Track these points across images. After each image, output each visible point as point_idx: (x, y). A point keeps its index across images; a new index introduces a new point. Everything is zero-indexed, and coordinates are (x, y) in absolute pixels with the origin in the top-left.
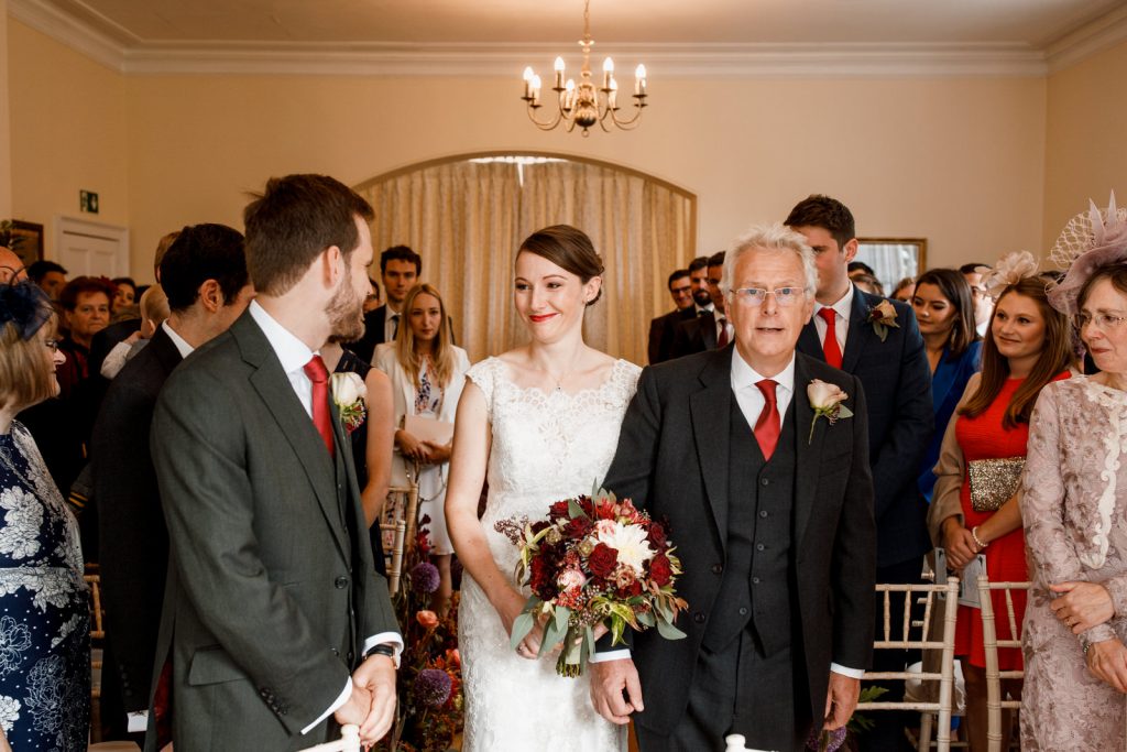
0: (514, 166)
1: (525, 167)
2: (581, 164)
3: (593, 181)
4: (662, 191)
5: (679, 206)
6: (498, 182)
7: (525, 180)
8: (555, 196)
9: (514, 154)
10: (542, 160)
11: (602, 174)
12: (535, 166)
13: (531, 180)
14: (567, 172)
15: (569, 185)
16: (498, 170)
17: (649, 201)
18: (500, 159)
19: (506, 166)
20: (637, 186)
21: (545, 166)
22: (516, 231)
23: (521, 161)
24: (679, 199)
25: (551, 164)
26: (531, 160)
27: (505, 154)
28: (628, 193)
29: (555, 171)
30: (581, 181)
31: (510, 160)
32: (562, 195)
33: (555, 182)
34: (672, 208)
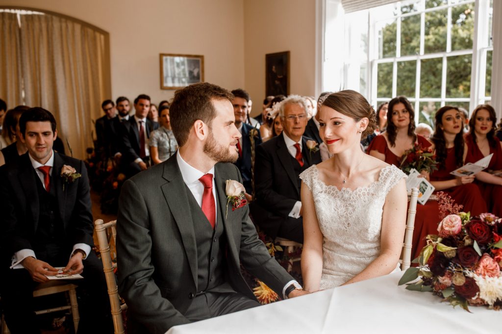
0: (15, 15)
1: (21, 16)
2: (49, 16)
3: (56, 24)
4: (90, 31)
5: (98, 38)
6: (7, 22)
7: (21, 22)
8: (37, 31)
9: (15, 8)
10: (30, 13)
11: (60, 21)
12: (27, 16)
13: (25, 22)
14: (43, 19)
15: (44, 25)
16: (7, 17)
17: (84, 35)
18: (7, 11)
19: (10, 14)
20: (78, 27)
21: (32, 16)
22: (19, 46)
23: (19, 13)
24: (98, 34)
25: (35, 15)
26: (24, 12)
27: (10, 8)
28: (73, 30)
29: (36, 18)
30: (50, 24)
31: (13, 11)
32: (41, 30)
33: (37, 24)
34: (95, 39)
